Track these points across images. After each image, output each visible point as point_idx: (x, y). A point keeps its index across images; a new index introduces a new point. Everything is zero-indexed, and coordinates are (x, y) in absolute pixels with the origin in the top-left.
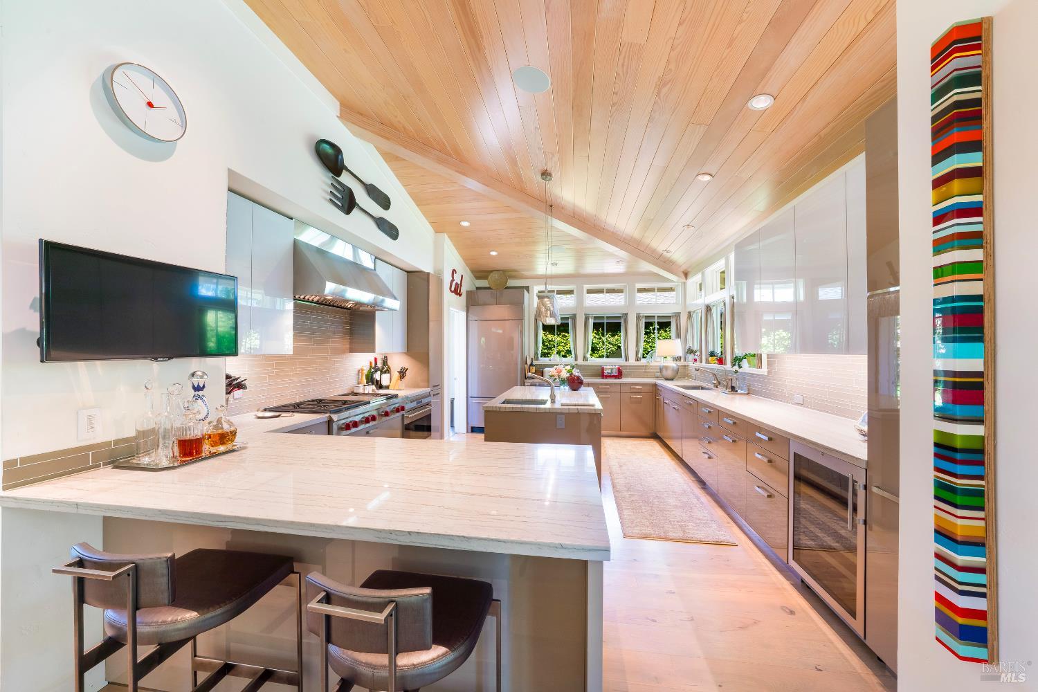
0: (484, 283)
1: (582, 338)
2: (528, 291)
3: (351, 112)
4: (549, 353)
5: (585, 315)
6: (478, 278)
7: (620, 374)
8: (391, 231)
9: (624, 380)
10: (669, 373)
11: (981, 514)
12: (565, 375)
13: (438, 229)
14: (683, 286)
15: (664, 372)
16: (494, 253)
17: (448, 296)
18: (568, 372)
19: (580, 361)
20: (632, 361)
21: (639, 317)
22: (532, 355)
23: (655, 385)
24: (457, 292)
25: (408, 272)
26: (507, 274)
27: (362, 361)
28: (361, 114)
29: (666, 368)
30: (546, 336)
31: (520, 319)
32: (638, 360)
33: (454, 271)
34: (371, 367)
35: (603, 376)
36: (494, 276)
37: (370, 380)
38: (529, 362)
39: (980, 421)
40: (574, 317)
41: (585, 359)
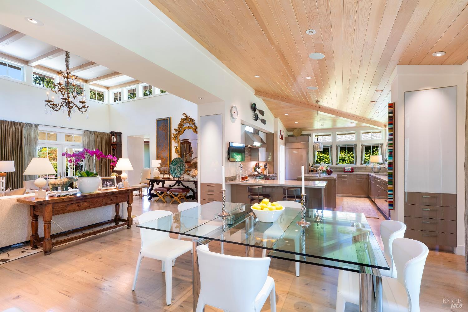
0: (292, 133)
1: (335, 155)
2: (311, 136)
3: (258, 92)
4: (320, 162)
5: (337, 145)
6: (289, 131)
7: (353, 170)
8: (264, 122)
9: (355, 173)
10: (376, 170)
11: (392, 185)
12: (325, 169)
13: (276, 116)
14: (385, 131)
15: (374, 170)
16: (296, 123)
17: (279, 140)
18: (326, 168)
19: (334, 165)
20: (359, 165)
21: (362, 146)
22: (312, 162)
23: (368, 175)
24: (282, 138)
25: (266, 133)
26: (301, 129)
27: (253, 164)
28: (260, 92)
29: (374, 168)
30: (319, 154)
31: (307, 148)
32: (361, 164)
33: (281, 130)
34: (255, 166)
35: (344, 171)
36: (296, 131)
37: (256, 171)
38: (311, 166)
39: (392, 170)
40: (331, 146)
41: (337, 164)
